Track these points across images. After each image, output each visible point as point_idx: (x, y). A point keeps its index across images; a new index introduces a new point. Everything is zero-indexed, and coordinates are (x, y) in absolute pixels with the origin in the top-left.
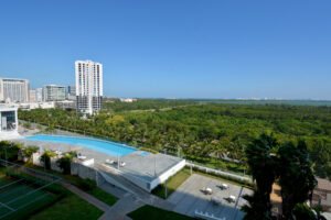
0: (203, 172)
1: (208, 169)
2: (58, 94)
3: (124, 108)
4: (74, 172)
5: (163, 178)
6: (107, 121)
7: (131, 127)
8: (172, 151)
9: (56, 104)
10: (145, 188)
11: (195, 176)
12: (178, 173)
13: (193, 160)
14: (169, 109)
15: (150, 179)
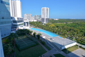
2: (38, 18)
3: (55, 22)
4: (40, 39)
5: (66, 47)
6: (49, 26)
7: (57, 28)
9: (37, 20)
10: (60, 48)
11: (80, 49)
12: (73, 46)
13: (80, 43)
14: (72, 23)
15: (62, 46)
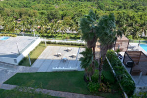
0: (55, 43)
1: (58, 41)
5: (25, 54)
8: (28, 33)
11: (49, 47)
12: (36, 48)
